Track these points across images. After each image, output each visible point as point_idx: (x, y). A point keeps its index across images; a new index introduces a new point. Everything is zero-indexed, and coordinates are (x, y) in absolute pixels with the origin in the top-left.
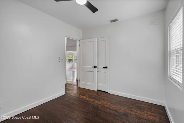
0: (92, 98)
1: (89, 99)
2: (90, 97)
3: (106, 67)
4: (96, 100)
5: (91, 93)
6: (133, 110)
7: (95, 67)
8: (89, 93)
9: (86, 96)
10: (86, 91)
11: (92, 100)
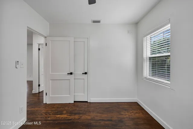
0: (75, 114)
1: (72, 117)
2: (71, 113)
3: (86, 73)
4: (81, 115)
5: (69, 108)
6: (122, 113)
7: (71, 74)
8: (66, 108)
9: (65, 114)
10: (60, 106)
11: (77, 117)
